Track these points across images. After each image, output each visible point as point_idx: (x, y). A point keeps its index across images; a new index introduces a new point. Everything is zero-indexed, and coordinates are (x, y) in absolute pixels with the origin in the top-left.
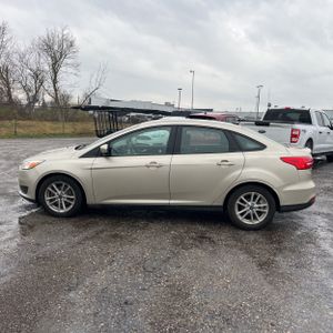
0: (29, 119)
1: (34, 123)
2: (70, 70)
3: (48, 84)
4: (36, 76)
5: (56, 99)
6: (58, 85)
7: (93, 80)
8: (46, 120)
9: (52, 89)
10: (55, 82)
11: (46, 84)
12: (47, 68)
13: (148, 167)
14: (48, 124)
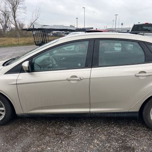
0: (3, 37)
1: (6, 38)
2: (22, 11)
3: (11, 18)
4: (5, 14)
5: (16, 26)
6: (16, 19)
7: (34, 16)
8: (12, 37)
9: (13, 20)
10: (15, 17)
11: (10, 18)
12: (10, 10)
13: (69, 80)
14: (13, 39)
